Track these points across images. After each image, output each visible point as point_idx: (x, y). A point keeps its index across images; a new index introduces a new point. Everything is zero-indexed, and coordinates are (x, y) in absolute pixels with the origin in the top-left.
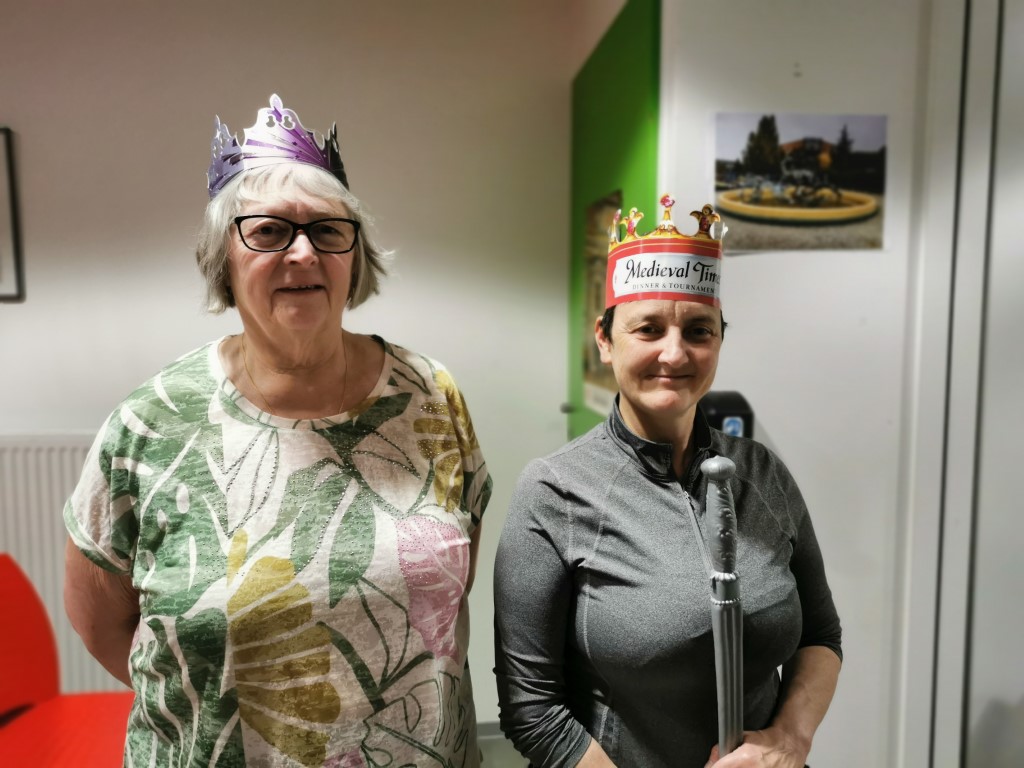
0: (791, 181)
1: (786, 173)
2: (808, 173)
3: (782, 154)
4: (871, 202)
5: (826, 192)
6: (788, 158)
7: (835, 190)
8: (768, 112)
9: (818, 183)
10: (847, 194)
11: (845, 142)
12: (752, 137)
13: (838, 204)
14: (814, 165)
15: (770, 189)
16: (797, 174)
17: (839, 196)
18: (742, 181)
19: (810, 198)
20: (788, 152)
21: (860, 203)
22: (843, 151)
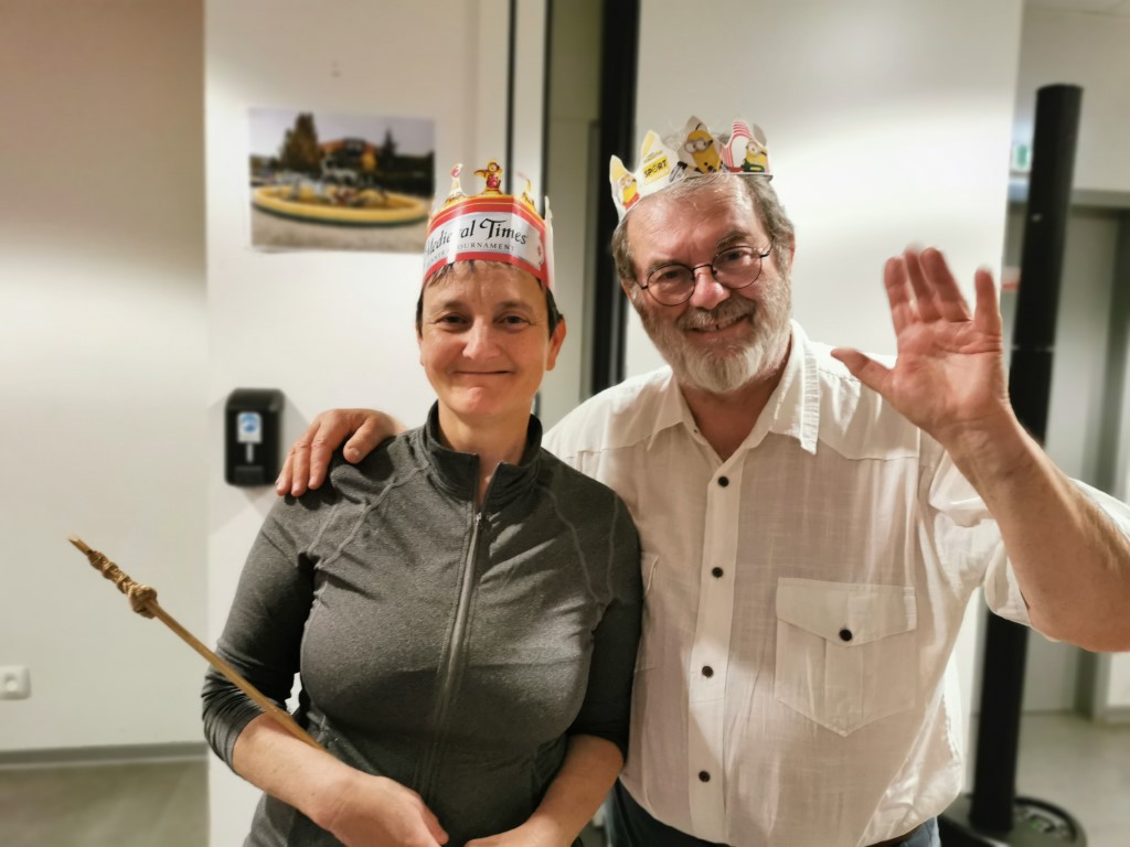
0: (332, 180)
1: (326, 172)
2: (352, 174)
3: (322, 154)
4: (417, 205)
5: (372, 194)
6: (328, 157)
7: (381, 192)
8: (305, 109)
9: (362, 183)
10: (394, 197)
11: (389, 146)
12: (289, 134)
13: (384, 206)
14: (358, 166)
15: (309, 187)
16: (340, 173)
17: (386, 198)
18: (279, 177)
19: (353, 199)
20: (328, 151)
21: (408, 206)
22: (386, 154)
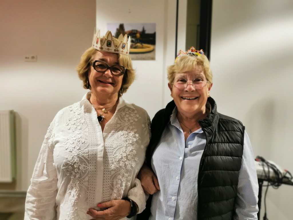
2: (133, 39)
4: (151, 47)
5: (139, 45)
7: (141, 44)
8: (122, 22)
9: (136, 42)
10: (145, 45)
11: (144, 31)
12: (117, 30)
13: (142, 48)
14: (135, 37)
17: (143, 45)
19: (134, 46)
21: (149, 47)
22: (143, 33)
